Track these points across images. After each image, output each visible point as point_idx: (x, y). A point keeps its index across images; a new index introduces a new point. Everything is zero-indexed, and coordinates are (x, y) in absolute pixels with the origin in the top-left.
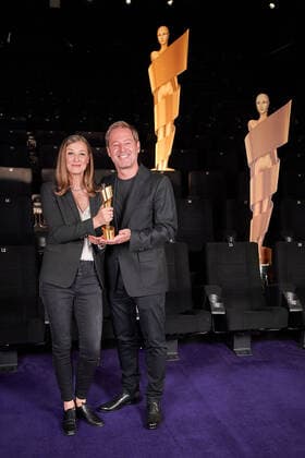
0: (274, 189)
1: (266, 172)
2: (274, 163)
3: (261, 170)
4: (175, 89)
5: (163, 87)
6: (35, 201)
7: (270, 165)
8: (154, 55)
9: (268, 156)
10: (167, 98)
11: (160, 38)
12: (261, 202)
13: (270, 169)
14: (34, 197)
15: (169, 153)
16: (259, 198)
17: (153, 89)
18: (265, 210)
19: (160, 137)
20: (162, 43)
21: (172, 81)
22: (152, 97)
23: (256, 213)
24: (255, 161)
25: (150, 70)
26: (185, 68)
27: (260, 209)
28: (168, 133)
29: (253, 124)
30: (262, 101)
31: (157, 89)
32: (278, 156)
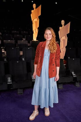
0: (66, 45)
2: (66, 38)
4: (38, 20)
5: (35, 19)
6: (2, 48)
8: (32, 11)
9: (64, 37)
10: (36, 22)
11: (34, 7)
12: (63, 48)
14: (2, 47)
15: (37, 36)
17: (32, 20)
18: (64, 50)
19: (34, 32)
20: (34, 8)
25: (31, 15)
26: (40, 15)
27: (63, 50)
28: (36, 31)
29: (60, 28)
30: (63, 22)
31: (33, 20)
32: (67, 36)
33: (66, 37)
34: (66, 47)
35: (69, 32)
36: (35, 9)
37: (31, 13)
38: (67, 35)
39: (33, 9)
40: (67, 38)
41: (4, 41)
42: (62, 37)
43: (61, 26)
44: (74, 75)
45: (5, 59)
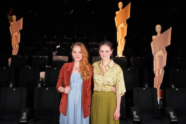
0: (165, 64)
1: (161, 57)
3: (159, 56)
4: (125, 25)
8: (117, 13)
9: (161, 51)
11: (119, 6)
12: (159, 70)
15: (123, 50)
16: (158, 68)
18: (160, 73)
19: (119, 44)
20: (120, 8)
21: (124, 22)
22: (116, 28)
24: (155, 53)
25: (115, 18)
28: (122, 42)
29: (154, 37)
30: (158, 28)
31: (118, 25)
32: (166, 51)
36: (120, 10)
37: (115, 15)
38: (166, 48)
39: (118, 10)
42: (156, 52)
44: (173, 117)
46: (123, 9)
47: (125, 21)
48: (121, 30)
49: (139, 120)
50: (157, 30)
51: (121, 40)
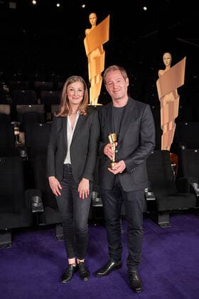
0: (176, 115)
2: (175, 98)
3: (167, 103)
4: (102, 53)
5: (94, 52)
6: (14, 126)
7: (173, 100)
8: (87, 31)
9: (171, 94)
10: (97, 59)
11: (91, 20)
12: (168, 123)
13: (173, 102)
14: (13, 123)
15: (99, 94)
16: (167, 121)
17: (87, 53)
18: (170, 129)
19: (93, 84)
20: (92, 24)
21: (99, 48)
23: (165, 131)
25: (85, 41)
26: (108, 39)
27: (168, 128)
28: (98, 81)
29: (161, 72)
30: (167, 58)
31: (90, 53)
32: (178, 93)
33: (174, 94)
34: (177, 121)
35: (183, 83)
38: (178, 89)
40: (178, 99)
41: (18, 107)
42: (164, 96)
43: (163, 67)
44: (198, 190)
45: (23, 152)
46: (97, 25)
47: (102, 47)
48: (95, 60)
49: (154, 199)
50: (165, 61)
51: (95, 77)
